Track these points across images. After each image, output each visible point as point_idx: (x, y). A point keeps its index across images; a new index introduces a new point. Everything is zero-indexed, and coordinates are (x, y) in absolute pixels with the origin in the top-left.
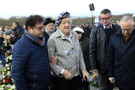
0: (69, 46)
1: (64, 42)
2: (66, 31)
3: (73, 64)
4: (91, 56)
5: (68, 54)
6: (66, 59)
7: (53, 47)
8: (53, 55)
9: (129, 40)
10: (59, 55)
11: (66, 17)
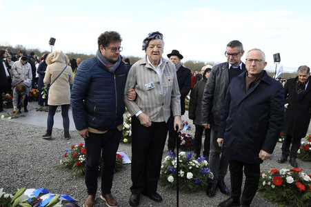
0: (154, 78)
1: (149, 72)
2: (154, 57)
3: (156, 104)
4: (203, 103)
5: (150, 90)
6: (147, 94)
7: (133, 76)
8: (133, 86)
9: (252, 85)
10: (139, 89)
11: (154, 38)
